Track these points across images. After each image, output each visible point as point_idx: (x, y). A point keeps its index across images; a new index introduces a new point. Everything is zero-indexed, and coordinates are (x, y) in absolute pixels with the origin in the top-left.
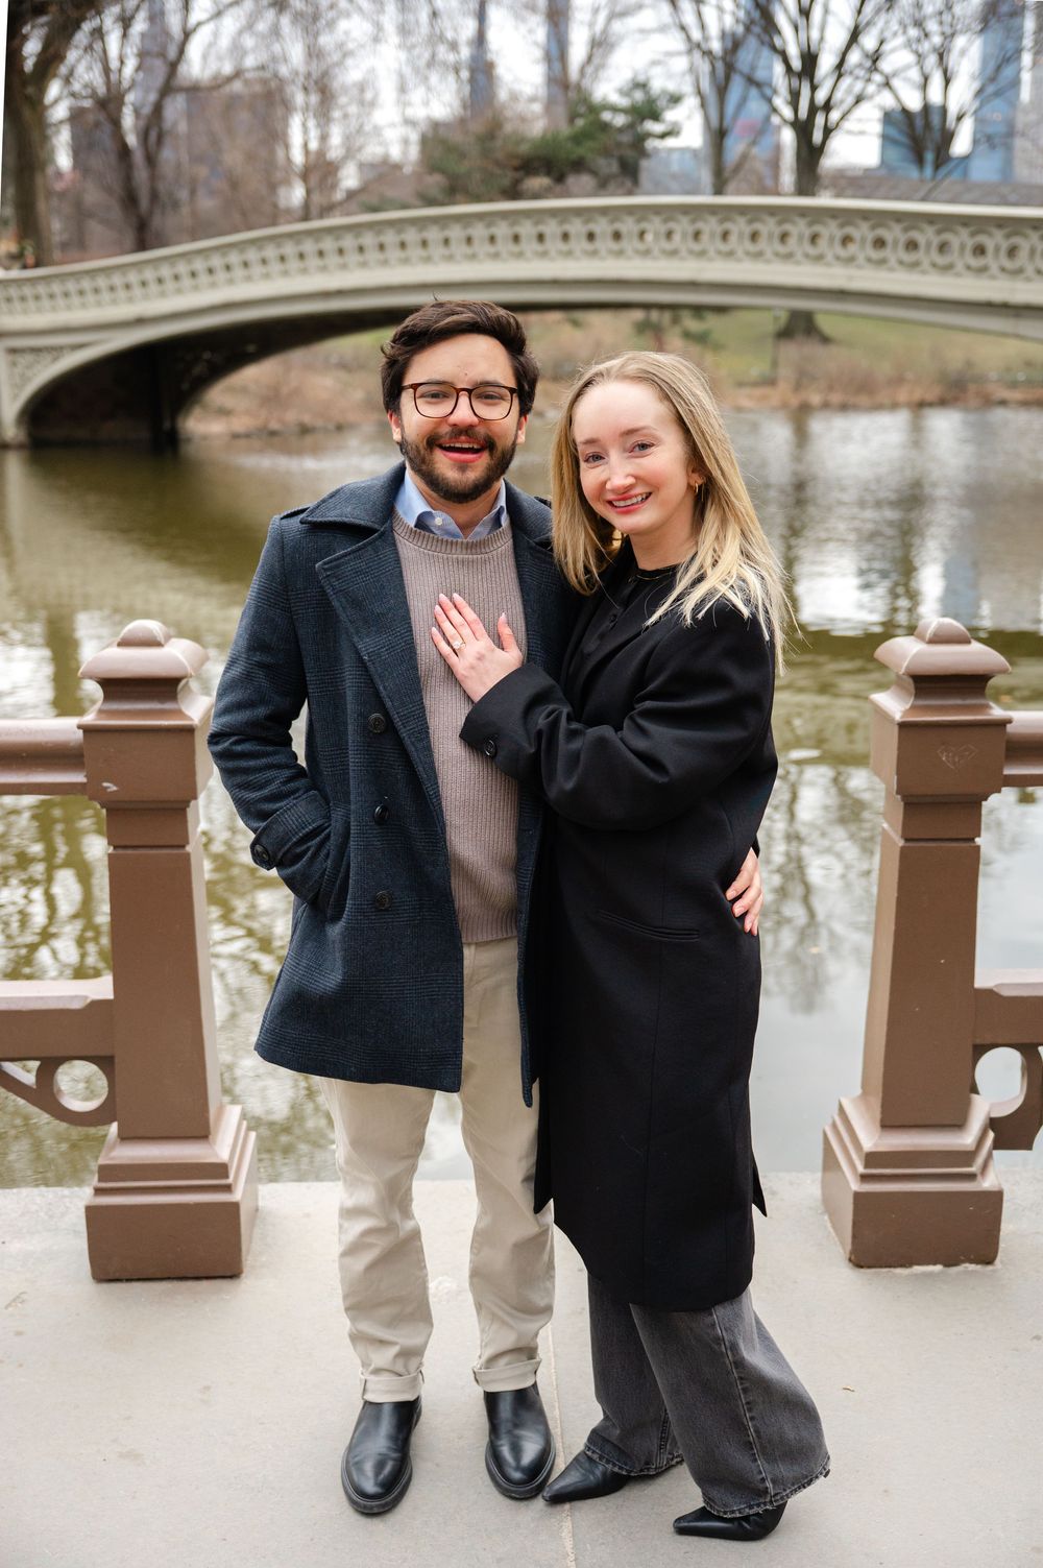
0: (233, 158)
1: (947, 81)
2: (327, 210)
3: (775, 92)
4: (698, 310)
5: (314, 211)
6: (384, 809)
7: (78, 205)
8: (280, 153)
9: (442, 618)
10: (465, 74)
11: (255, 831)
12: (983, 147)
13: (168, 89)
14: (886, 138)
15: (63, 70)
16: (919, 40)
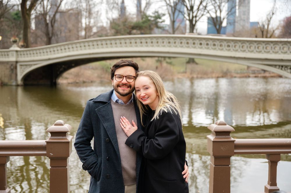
0: (70, 26)
1: (221, 12)
2: (90, 37)
3: (185, 13)
4: (169, 58)
5: (87, 37)
6: (109, 158)
7: (36, 35)
8: (80, 25)
9: (122, 121)
10: (120, 10)
11: (83, 163)
12: (229, 25)
13: (57, 12)
14: (208, 23)
15: (35, 8)
16: (214, 4)
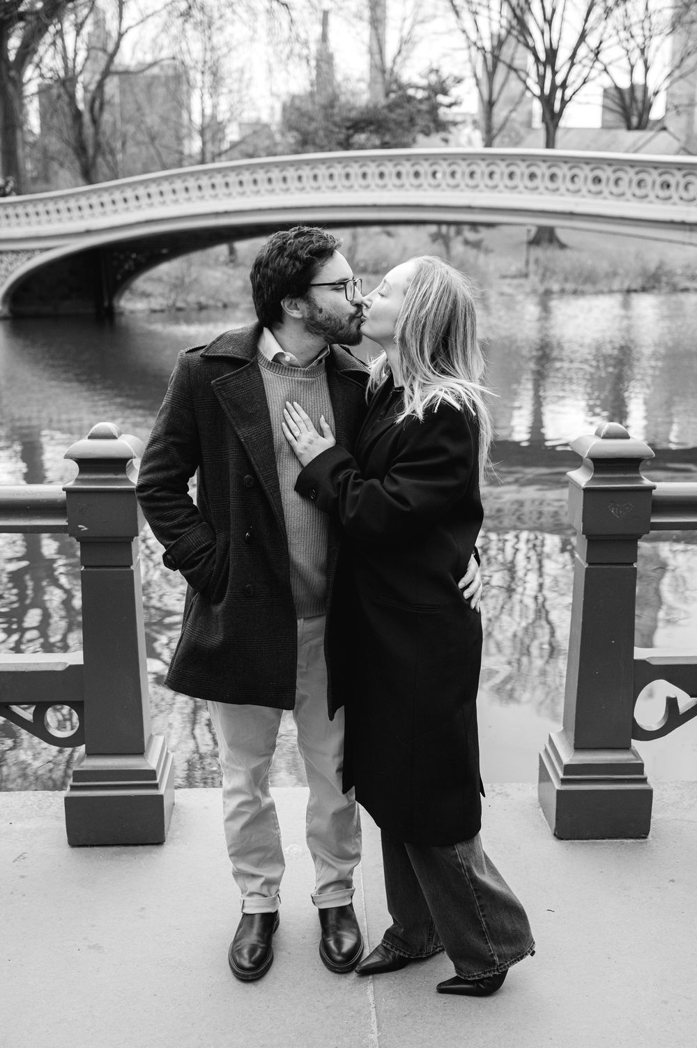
0: (152, 120)
1: (647, 69)
2: (218, 155)
3: (528, 75)
4: (474, 225)
5: (208, 156)
6: (251, 534)
7: (45, 151)
8: (185, 115)
9: (288, 417)
10: (313, 63)
11: (166, 547)
12: (672, 113)
13: (107, 73)
14: (605, 107)
15: (36, 59)
16: (627, 40)
